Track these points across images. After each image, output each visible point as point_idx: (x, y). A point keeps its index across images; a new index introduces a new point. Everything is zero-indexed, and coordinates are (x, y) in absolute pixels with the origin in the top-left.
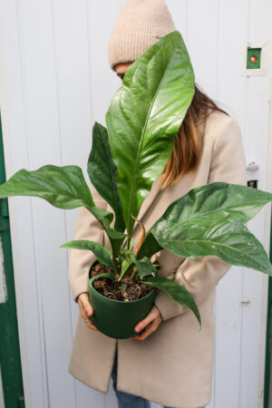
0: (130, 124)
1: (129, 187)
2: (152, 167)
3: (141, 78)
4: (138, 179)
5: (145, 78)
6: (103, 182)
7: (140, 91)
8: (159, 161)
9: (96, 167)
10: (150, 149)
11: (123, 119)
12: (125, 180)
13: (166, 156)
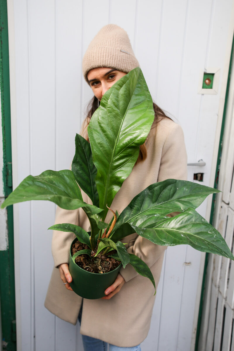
0: (107, 136)
1: (104, 184)
2: (123, 169)
3: (115, 101)
4: (112, 178)
5: (118, 101)
6: (83, 179)
7: (114, 110)
8: (128, 164)
9: (78, 168)
10: (122, 155)
11: (101, 132)
12: (102, 179)
13: (133, 160)
